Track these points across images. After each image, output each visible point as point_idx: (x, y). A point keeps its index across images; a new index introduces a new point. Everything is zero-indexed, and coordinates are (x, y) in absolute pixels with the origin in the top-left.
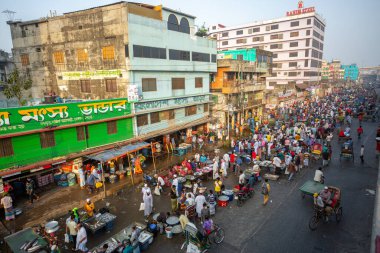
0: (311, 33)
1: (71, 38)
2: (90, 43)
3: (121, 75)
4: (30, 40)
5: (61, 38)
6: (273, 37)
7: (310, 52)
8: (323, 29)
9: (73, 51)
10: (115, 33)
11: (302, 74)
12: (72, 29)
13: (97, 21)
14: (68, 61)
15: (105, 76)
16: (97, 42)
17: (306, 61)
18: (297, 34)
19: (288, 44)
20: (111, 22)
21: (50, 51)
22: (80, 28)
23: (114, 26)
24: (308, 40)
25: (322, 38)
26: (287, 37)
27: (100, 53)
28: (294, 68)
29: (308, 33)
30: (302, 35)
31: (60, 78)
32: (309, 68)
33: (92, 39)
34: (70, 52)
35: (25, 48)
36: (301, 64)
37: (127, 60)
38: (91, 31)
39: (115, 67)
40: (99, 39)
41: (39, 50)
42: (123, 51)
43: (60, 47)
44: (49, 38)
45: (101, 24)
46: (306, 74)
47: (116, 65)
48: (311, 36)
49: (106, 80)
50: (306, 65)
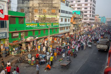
0: (92, 5)
1: (41, 6)
2: (48, 8)
3: (57, 17)
4: (25, 5)
5: (38, 5)
6: (78, 5)
7: (92, 11)
8: (95, 3)
9: (41, 10)
10: (56, 6)
11: (89, 19)
12: (42, 4)
13: (51, 3)
14: (39, 12)
15: (52, 17)
16: (50, 8)
17: (90, 15)
18: (87, 5)
19: (84, 8)
20: (55, 4)
21: (33, 9)
22: (45, 4)
23: (56, 5)
24: (91, 7)
25: (95, 7)
26: (83, 5)
27: (51, 11)
28: (86, 17)
29: (91, 5)
30: (89, 5)
31: (36, 17)
32: (91, 17)
33: (48, 7)
34: (40, 10)
35: (23, 7)
36: (88, 16)
37: (59, 13)
38: (48, 5)
39: (55, 15)
40: (51, 7)
41: (28, 8)
42: (58, 11)
43: (37, 8)
44: (33, 5)
45: (52, 3)
46: (90, 19)
47: (55, 14)
48: (92, 6)
49: (52, 18)
50: (90, 16)
